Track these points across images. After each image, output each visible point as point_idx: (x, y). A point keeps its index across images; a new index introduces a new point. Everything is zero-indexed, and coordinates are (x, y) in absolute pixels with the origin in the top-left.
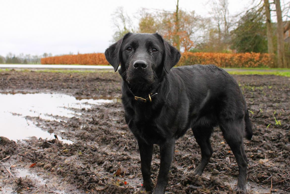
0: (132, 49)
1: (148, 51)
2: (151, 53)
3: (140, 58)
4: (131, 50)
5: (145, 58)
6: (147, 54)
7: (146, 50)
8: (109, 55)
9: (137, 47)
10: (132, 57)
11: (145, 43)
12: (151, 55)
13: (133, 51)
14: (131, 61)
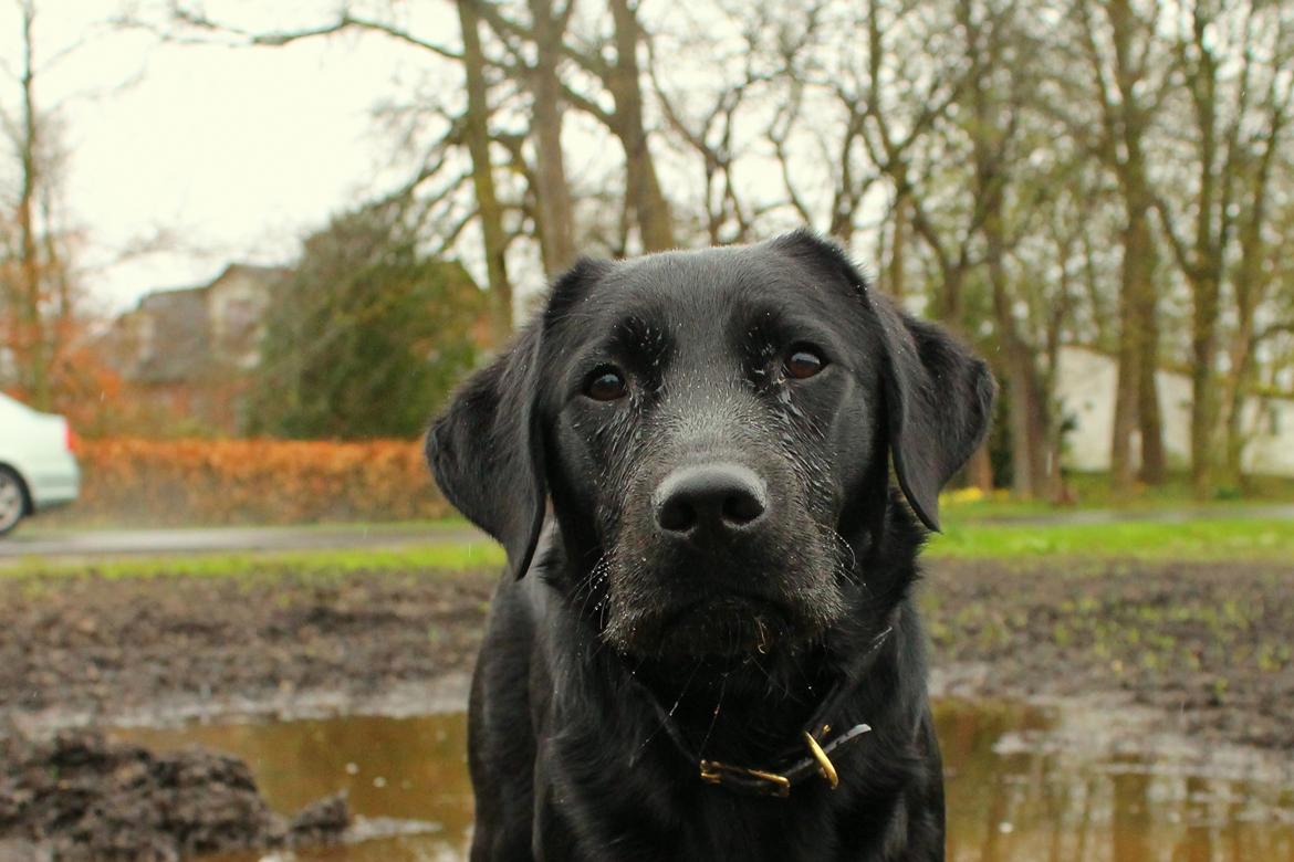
0: (622, 381)
1: (758, 380)
2: (778, 389)
3: (700, 447)
4: (618, 392)
5: (739, 442)
6: (748, 403)
7: (731, 372)
8: (452, 456)
9: (666, 362)
10: (632, 447)
11: (720, 324)
12: (778, 407)
13: (636, 393)
14: (632, 483)
